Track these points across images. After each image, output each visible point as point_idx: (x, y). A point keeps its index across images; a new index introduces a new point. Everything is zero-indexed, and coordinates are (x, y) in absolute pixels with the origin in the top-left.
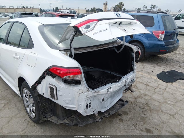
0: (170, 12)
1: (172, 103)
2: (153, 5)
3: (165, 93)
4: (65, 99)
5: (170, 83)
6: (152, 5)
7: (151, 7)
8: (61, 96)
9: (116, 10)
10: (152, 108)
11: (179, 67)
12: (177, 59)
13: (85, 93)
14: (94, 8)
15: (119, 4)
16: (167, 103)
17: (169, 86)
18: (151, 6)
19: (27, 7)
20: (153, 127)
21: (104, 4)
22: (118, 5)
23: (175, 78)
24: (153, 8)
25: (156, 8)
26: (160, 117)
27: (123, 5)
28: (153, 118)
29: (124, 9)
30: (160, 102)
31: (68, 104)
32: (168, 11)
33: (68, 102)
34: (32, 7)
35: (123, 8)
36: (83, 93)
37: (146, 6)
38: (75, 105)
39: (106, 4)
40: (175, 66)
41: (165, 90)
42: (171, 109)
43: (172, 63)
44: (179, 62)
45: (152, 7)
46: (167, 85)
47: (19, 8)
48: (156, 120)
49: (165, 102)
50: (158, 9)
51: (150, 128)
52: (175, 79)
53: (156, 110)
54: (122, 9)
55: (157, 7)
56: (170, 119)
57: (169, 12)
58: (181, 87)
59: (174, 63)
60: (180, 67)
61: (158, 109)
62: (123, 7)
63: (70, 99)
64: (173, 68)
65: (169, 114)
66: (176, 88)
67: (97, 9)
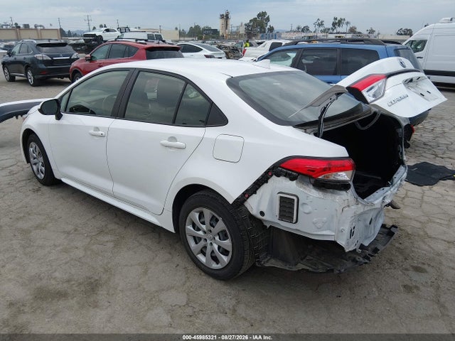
0: (379, 34)
1: (442, 222)
2: (339, 19)
3: (424, 204)
4: (315, 219)
5: (428, 187)
6: (336, 19)
7: (334, 24)
8: (308, 213)
9: (251, 30)
10: (410, 233)
11: (434, 156)
12: (424, 140)
13: (353, 207)
14: (197, 27)
15: (259, 15)
16: (434, 222)
17: (428, 193)
18: (333, 20)
19: (27, 26)
20: (424, 264)
21: (222, 16)
22: (255, 19)
23: (433, 176)
24: (339, 26)
25: (345, 26)
26: (429, 246)
27: (268, 19)
28: (417, 248)
29: (271, 29)
30: (420, 222)
31: (319, 229)
32: (372, 31)
33: (320, 225)
34: (41, 26)
35: (268, 27)
36: (348, 206)
37: (322, 22)
38: (333, 231)
39: (226, 17)
40: (424, 154)
41: (422, 200)
42: (445, 233)
43: (417, 149)
44: (430, 146)
45: (336, 23)
46: (423, 191)
47: (4, 27)
48: (425, 252)
49: (430, 221)
50: (348, 28)
51: (419, 265)
52: (434, 179)
53: (419, 235)
54: (265, 29)
55: (347, 23)
56: (449, 248)
57: (375, 34)
58: (451, 193)
59: (421, 149)
60: (436, 156)
61: (422, 233)
62: (269, 24)
63: (325, 219)
64: (421, 158)
65: (445, 241)
66: (442, 195)
67: (204, 30)
